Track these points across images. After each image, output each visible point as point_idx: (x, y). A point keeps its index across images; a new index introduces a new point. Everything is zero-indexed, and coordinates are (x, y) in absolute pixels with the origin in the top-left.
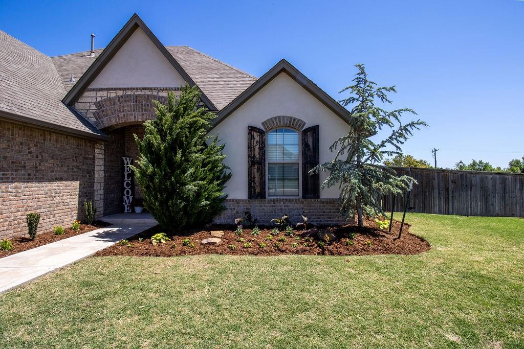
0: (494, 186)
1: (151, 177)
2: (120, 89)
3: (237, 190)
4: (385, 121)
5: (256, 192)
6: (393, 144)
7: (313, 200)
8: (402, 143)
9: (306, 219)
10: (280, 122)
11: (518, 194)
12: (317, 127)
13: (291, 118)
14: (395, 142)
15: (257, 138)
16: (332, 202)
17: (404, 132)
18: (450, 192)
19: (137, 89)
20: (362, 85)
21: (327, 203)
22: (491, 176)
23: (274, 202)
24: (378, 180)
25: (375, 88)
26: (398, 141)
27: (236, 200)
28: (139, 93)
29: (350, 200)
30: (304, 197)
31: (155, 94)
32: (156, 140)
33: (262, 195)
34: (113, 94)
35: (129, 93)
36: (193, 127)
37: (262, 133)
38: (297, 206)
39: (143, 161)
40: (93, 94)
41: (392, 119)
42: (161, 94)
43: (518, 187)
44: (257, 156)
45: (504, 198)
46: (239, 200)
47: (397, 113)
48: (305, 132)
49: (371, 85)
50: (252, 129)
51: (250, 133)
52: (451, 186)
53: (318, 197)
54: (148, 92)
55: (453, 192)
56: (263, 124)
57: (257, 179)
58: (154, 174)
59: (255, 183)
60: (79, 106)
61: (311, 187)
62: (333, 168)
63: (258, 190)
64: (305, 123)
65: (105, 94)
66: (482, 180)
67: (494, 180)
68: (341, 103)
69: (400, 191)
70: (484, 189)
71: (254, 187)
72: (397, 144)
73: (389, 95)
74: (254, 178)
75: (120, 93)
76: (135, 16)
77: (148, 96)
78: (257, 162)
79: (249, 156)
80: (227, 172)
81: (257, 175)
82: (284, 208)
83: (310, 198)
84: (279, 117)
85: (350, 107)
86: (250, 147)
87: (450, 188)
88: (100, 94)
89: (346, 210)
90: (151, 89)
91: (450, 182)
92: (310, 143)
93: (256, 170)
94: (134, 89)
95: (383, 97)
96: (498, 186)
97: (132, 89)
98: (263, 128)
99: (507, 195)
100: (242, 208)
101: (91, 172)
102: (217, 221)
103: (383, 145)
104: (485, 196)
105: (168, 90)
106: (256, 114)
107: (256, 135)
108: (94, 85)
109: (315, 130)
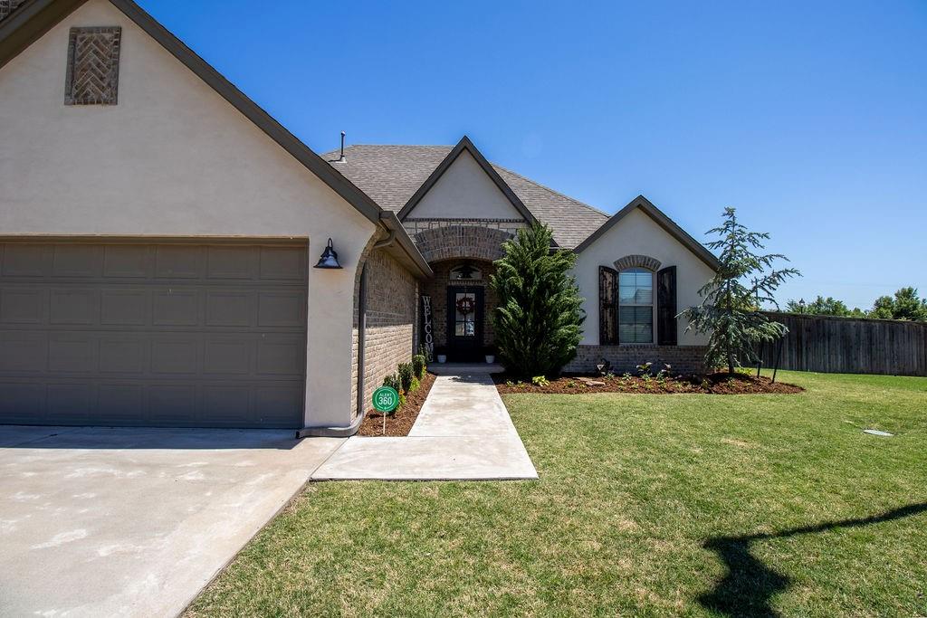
0: (858, 335)
1: (523, 321)
2: (443, 220)
3: (589, 335)
4: (755, 265)
5: (609, 336)
6: (765, 290)
7: (669, 347)
8: (774, 289)
10: (634, 261)
11: (888, 347)
12: (675, 267)
13: (645, 258)
14: (766, 287)
15: (610, 279)
17: (776, 278)
18: (804, 343)
19: (463, 220)
20: (731, 228)
21: (684, 350)
22: (854, 323)
23: (627, 348)
25: (748, 232)
26: (770, 287)
27: (587, 346)
28: (465, 224)
30: (661, 342)
31: (484, 226)
33: (615, 341)
34: (435, 226)
35: (454, 224)
37: (614, 273)
38: (652, 353)
39: (513, 304)
40: (412, 224)
41: (763, 264)
42: (490, 226)
43: (887, 337)
44: (610, 299)
45: (870, 351)
46: (590, 346)
47: (768, 258)
48: (660, 274)
49: (743, 229)
50: (603, 270)
51: (601, 274)
52: (805, 335)
53: (676, 344)
54: (475, 224)
55: (807, 342)
56: (615, 263)
57: (610, 324)
58: (526, 317)
59: (607, 328)
61: (667, 330)
63: (610, 336)
64: (660, 264)
65: (426, 225)
66: (843, 328)
67: (858, 328)
68: (706, 247)
70: (845, 339)
71: (606, 332)
72: (769, 290)
73: (762, 241)
74: (607, 322)
75: (444, 224)
77: (476, 228)
78: (610, 305)
79: (600, 299)
80: (582, 315)
81: (609, 320)
82: (638, 355)
83: (667, 344)
84: (633, 256)
85: (718, 253)
87: (803, 337)
88: (421, 225)
90: (479, 220)
91: (804, 331)
92: (667, 285)
93: (608, 314)
94: (460, 220)
95: (754, 242)
96: (863, 335)
97: (457, 220)
98: (614, 267)
99: (874, 347)
100: (592, 353)
104: (848, 349)
105: (498, 221)
106: (608, 253)
107: (608, 276)
108: (413, 215)
109: (672, 271)
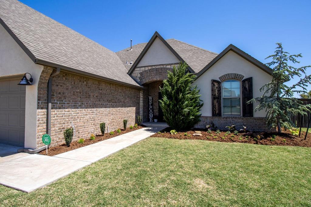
2: (150, 66)
3: (206, 112)
4: (295, 73)
5: (216, 113)
6: (301, 86)
7: (249, 118)
8: (307, 86)
9: (245, 127)
10: (229, 76)
12: (251, 78)
13: (235, 74)
14: (302, 85)
15: (216, 86)
16: (261, 119)
17: (308, 79)
19: (157, 65)
20: (280, 54)
21: (258, 119)
23: (226, 118)
24: (290, 107)
25: (288, 55)
26: (304, 85)
27: (206, 117)
28: (158, 67)
29: (272, 117)
30: (244, 116)
31: (165, 67)
32: (169, 89)
33: (219, 114)
34: (147, 69)
35: (154, 67)
36: (186, 82)
37: (219, 83)
38: (240, 121)
40: (138, 69)
41: (300, 72)
42: (167, 67)
44: (217, 95)
46: (207, 117)
47: (303, 69)
48: (244, 81)
49: (286, 54)
50: (214, 81)
51: (212, 83)
53: (252, 116)
54: (162, 67)
56: (219, 78)
57: (217, 106)
59: (215, 108)
60: (133, 75)
61: (248, 111)
62: (261, 101)
63: (217, 112)
64: (244, 76)
65: (143, 69)
68: (267, 65)
69: (306, 113)
71: (215, 110)
72: (303, 86)
73: (297, 59)
74: (215, 106)
75: (150, 68)
76: (156, 32)
77: (162, 68)
78: (216, 98)
79: (212, 95)
80: (201, 103)
81: (217, 104)
82: (232, 121)
83: (247, 116)
84: (229, 74)
85: (272, 67)
86: (212, 90)
88: (141, 69)
89: (269, 123)
90: (163, 65)
92: (247, 87)
93: (216, 102)
94: (155, 65)
95: (293, 60)
97: (155, 66)
98: (219, 80)
100: (209, 121)
101: (139, 103)
102: (196, 126)
103: (294, 87)
105: (171, 64)
106: (216, 73)
107: (216, 84)
108: (139, 65)
109: (250, 80)
